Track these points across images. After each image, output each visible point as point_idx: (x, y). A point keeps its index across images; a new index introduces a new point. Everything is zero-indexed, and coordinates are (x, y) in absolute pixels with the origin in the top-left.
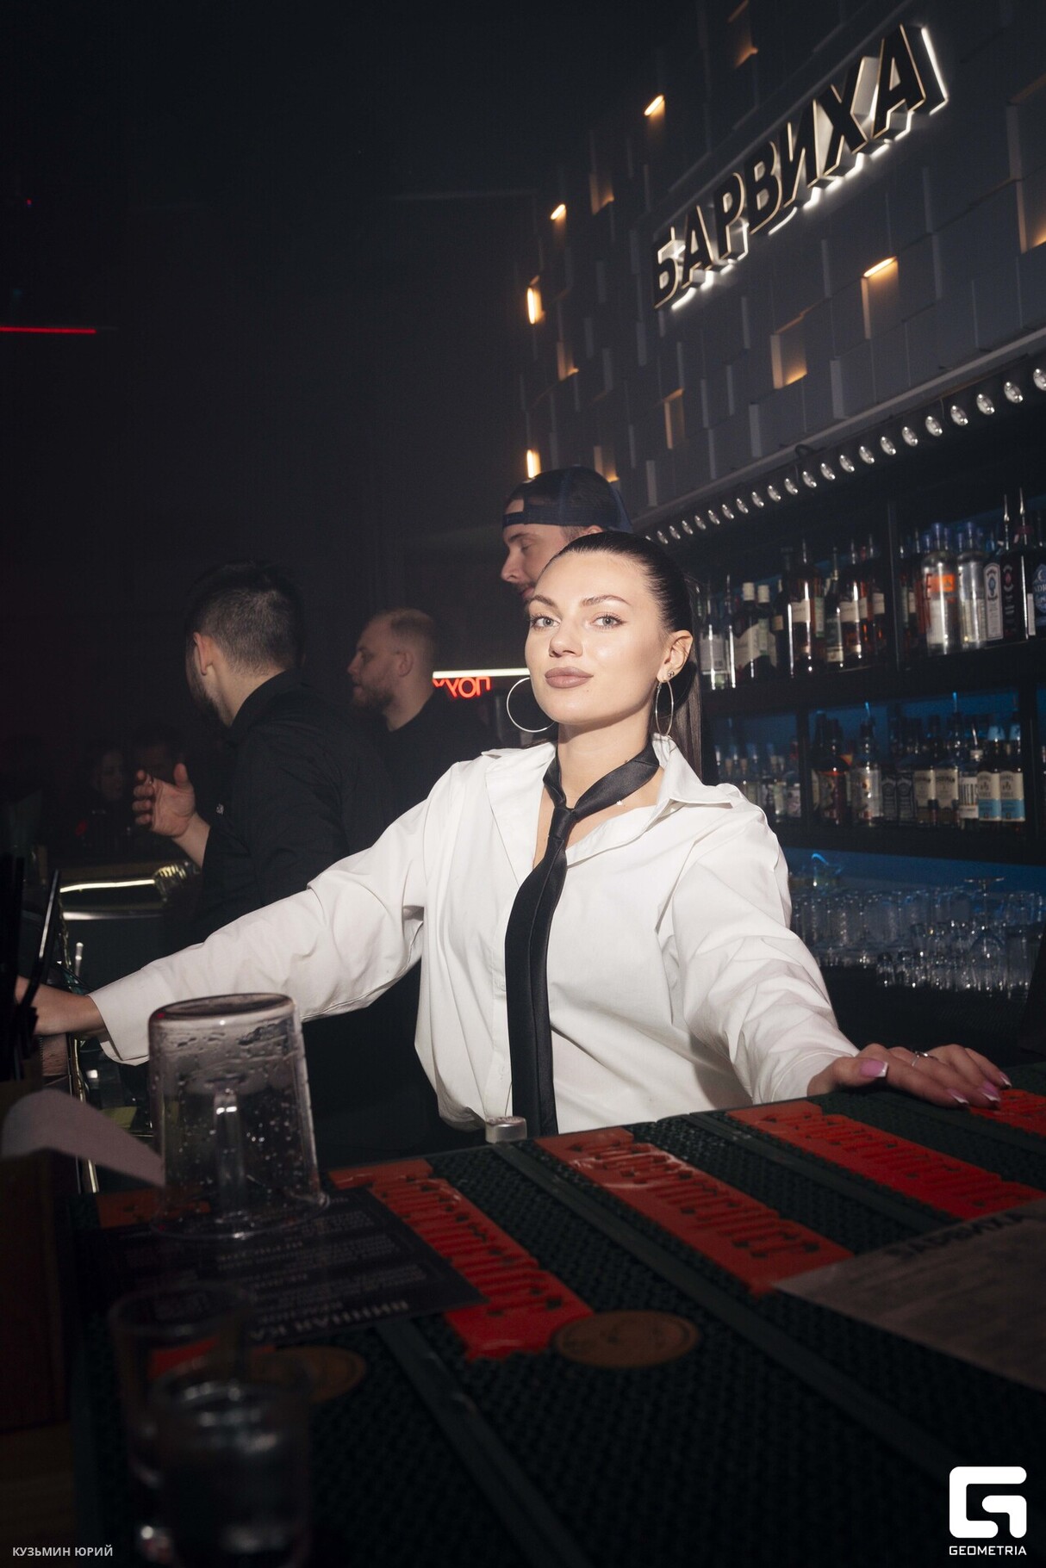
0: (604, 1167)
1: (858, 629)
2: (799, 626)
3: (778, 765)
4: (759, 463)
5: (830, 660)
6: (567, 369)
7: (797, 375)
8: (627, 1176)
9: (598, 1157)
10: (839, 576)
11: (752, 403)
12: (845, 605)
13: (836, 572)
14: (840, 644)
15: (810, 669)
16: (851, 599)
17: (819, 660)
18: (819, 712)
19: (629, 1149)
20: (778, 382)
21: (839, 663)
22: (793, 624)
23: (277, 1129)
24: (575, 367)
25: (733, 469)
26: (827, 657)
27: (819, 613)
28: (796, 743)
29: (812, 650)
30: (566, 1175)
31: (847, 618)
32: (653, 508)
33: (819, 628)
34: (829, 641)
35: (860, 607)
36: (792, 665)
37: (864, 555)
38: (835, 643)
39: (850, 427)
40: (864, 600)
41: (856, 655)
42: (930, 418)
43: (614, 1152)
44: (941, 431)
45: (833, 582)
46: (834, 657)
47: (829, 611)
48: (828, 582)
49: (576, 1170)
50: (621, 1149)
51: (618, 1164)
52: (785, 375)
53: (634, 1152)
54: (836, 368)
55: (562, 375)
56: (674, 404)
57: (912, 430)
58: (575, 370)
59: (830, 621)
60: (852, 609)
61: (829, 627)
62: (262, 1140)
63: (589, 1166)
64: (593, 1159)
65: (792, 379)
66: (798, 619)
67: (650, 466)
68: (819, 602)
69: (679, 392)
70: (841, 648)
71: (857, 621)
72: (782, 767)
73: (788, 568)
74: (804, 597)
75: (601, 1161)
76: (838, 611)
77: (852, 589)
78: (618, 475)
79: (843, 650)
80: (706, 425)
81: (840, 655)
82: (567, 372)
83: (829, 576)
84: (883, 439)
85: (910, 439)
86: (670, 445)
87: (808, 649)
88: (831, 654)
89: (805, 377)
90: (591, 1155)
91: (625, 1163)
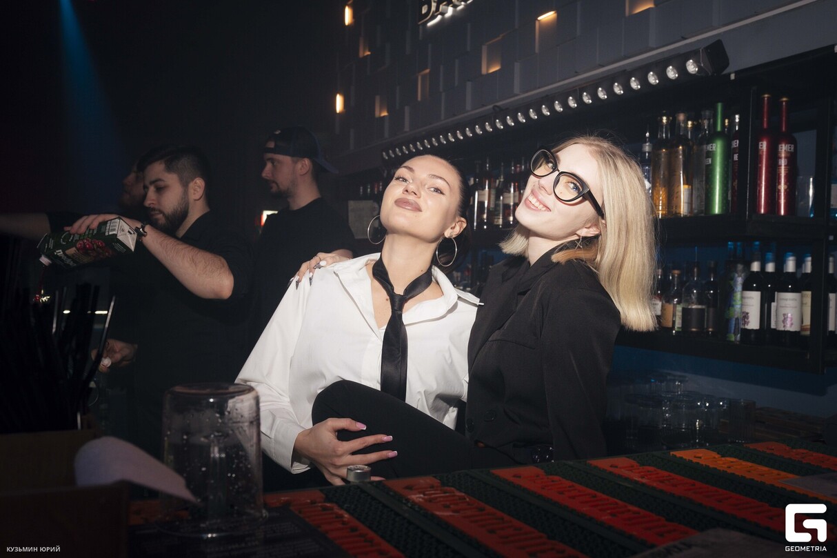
0: (430, 501)
1: (512, 208)
2: (481, 204)
3: (457, 277)
4: (469, 113)
5: (495, 223)
6: (364, 52)
7: (495, 68)
8: (446, 507)
9: (424, 495)
10: (504, 178)
11: (469, 80)
12: (506, 194)
13: (502, 177)
14: (501, 215)
15: (485, 227)
16: (509, 192)
17: (490, 222)
18: (484, 251)
19: (441, 490)
20: (484, 71)
21: (499, 225)
22: (478, 202)
23: (244, 469)
24: (369, 51)
25: (455, 115)
26: (494, 222)
27: (493, 197)
28: (470, 267)
29: (487, 216)
30: (410, 505)
31: (506, 202)
32: (406, 132)
33: (492, 206)
34: (496, 213)
35: (514, 196)
36: (475, 224)
37: (518, 169)
38: (498, 215)
39: (523, 99)
40: (517, 193)
41: (509, 222)
42: (571, 98)
43: (433, 492)
44: (576, 105)
45: (500, 181)
46: (498, 222)
47: (497, 198)
48: (498, 181)
49: (414, 503)
50: (437, 490)
51: (438, 499)
52: (488, 68)
53: (445, 493)
54: (517, 67)
55: (361, 55)
56: (424, 77)
57: (560, 103)
58: (369, 53)
59: (497, 202)
60: (510, 197)
61: (497, 205)
62: (234, 475)
63: (421, 500)
64: (422, 496)
65: (492, 71)
66: (481, 199)
67: (407, 109)
68: (493, 192)
69: (428, 71)
70: (501, 217)
71: (512, 204)
72: (459, 279)
73: (478, 171)
74: (485, 188)
75: (426, 497)
76: (501, 198)
77: (511, 187)
78: (388, 112)
79: (502, 219)
80: (441, 90)
81: (501, 221)
82: (364, 53)
83: (498, 179)
84: (544, 106)
85: (559, 108)
86: (419, 99)
87: (485, 216)
88: (496, 220)
89: (499, 70)
90: (420, 493)
91: (442, 499)
